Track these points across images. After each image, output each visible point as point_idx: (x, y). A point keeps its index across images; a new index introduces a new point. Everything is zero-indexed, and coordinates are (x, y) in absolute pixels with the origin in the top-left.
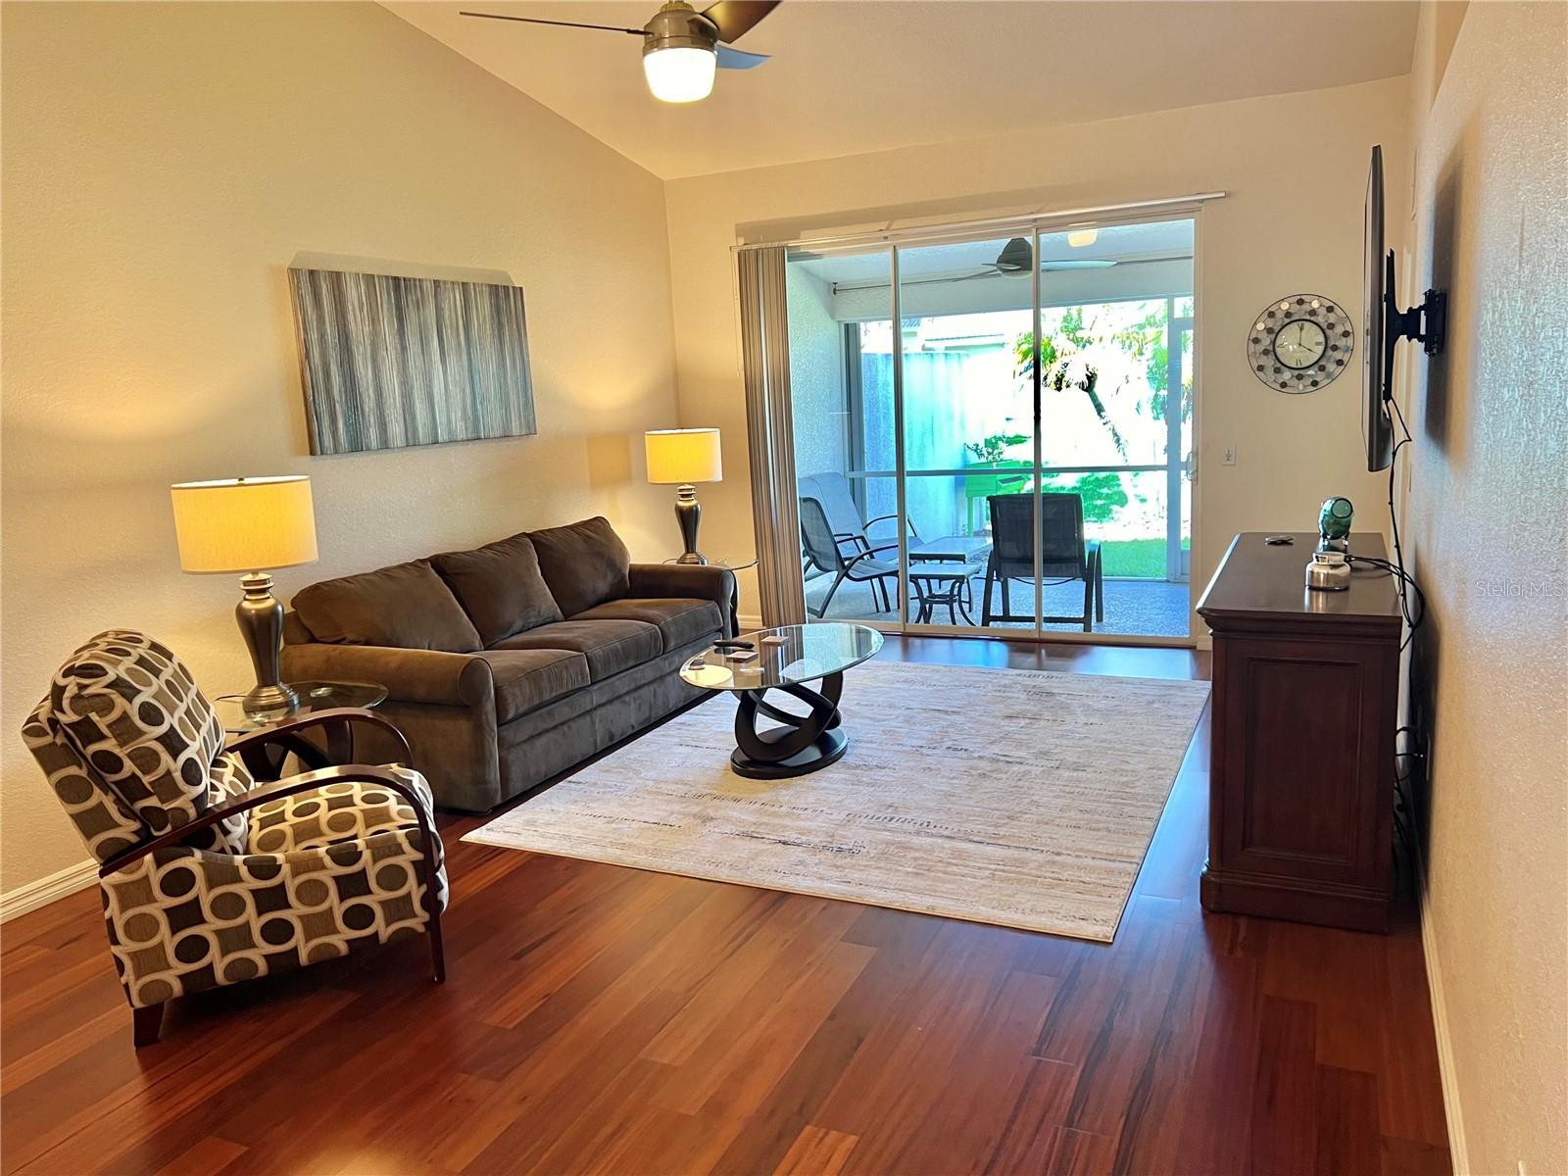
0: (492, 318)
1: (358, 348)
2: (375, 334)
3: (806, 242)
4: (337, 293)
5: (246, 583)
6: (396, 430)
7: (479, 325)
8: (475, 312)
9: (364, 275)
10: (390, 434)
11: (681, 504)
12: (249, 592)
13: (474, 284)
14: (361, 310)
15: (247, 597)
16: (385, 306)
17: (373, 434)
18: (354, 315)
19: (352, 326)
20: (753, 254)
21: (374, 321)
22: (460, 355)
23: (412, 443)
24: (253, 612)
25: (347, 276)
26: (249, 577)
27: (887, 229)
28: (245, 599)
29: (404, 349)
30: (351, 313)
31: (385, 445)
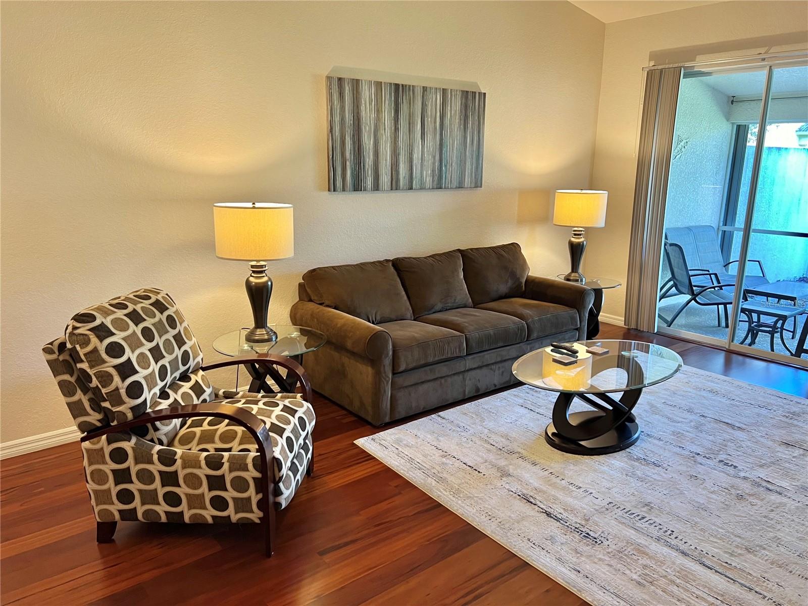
0: (461, 112)
1: (365, 128)
2: (378, 119)
3: (700, 63)
4: (355, 92)
5: (252, 266)
6: (385, 179)
7: (451, 116)
8: (449, 108)
9: (375, 82)
10: (380, 182)
11: (573, 239)
12: (254, 272)
13: (451, 90)
14: (370, 104)
15: (253, 275)
16: (387, 102)
17: (369, 182)
18: (366, 107)
19: (363, 114)
20: (658, 73)
21: (378, 111)
22: (435, 134)
23: (395, 186)
24: (253, 283)
25: (363, 82)
26: (254, 263)
27: (765, 53)
28: (251, 276)
29: (396, 129)
30: (363, 105)
31: (376, 187)
